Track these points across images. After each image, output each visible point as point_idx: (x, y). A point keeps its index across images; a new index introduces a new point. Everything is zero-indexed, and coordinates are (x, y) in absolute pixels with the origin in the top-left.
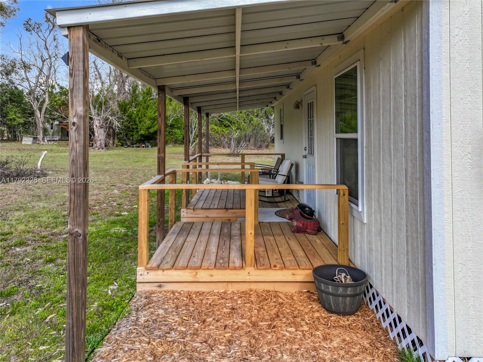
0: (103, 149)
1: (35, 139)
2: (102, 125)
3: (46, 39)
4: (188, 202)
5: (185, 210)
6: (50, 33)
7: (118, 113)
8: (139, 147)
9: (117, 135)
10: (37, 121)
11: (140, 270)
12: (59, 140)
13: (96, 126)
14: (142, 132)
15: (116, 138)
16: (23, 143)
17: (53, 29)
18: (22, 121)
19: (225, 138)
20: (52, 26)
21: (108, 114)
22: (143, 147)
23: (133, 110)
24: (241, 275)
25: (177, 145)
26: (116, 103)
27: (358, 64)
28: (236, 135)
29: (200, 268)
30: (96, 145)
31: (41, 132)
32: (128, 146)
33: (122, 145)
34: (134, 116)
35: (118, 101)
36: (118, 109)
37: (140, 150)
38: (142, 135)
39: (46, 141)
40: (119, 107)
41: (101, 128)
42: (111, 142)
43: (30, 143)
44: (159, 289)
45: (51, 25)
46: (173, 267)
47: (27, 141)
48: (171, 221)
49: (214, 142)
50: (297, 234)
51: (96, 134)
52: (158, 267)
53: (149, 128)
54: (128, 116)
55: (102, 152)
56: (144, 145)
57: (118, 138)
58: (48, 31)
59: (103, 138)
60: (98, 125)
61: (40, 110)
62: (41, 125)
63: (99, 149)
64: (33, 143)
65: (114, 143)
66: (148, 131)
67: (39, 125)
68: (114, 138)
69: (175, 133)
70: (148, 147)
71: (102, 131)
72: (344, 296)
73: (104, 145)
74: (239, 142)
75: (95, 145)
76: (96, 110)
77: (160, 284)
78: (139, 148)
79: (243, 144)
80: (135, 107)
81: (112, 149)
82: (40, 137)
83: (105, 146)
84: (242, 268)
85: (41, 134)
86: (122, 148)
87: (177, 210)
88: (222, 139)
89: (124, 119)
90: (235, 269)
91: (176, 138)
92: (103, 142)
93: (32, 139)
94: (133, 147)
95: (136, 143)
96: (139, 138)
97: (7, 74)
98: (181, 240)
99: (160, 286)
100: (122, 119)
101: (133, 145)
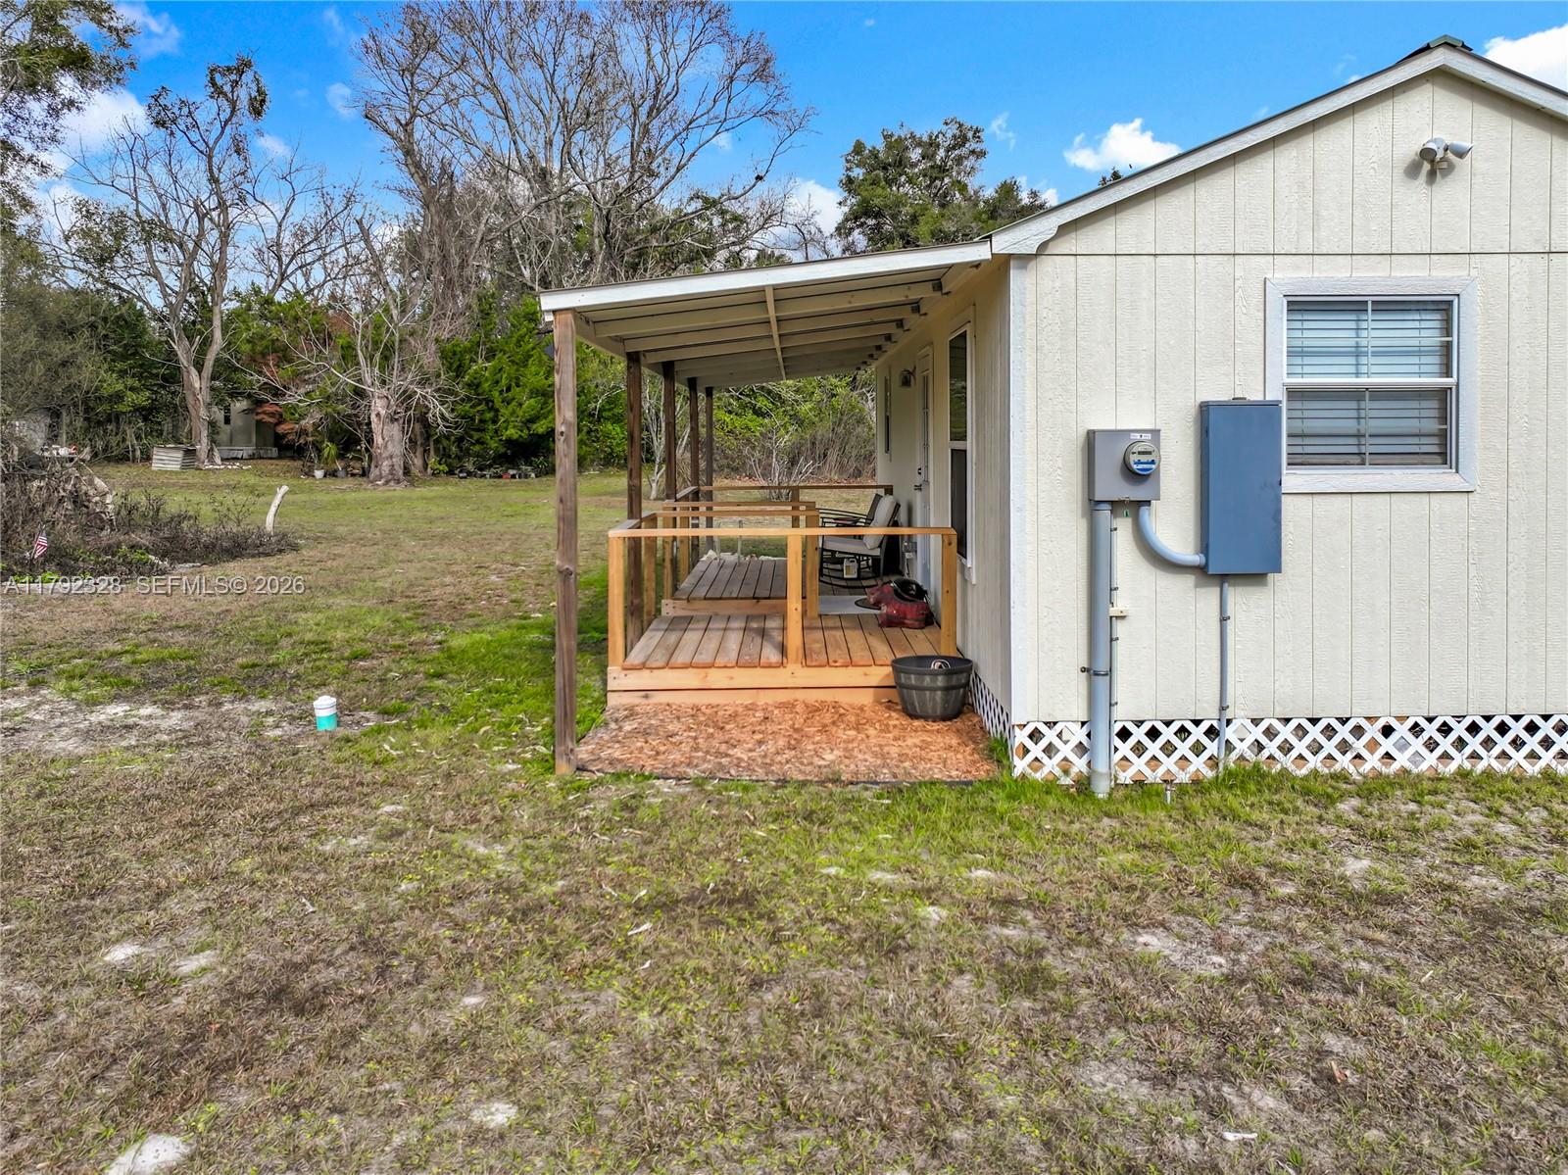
0: (398, 482)
1: (190, 453)
2: (396, 413)
3: (212, 150)
4: (675, 588)
5: (670, 601)
6: (222, 132)
7: (439, 376)
8: (500, 477)
9: (437, 441)
10: (190, 400)
11: (613, 670)
12: (252, 457)
13: (378, 415)
14: (512, 433)
15: (432, 452)
16: (156, 466)
17: (230, 119)
18: (143, 398)
19: (753, 448)
20: (228, 110)
21: (408, 381)
22: (513, 476)
23: (480, 366)
24: (780, 677)
25: (612, 470)
26: (433, 347)
27: (968, 328)
28: (785, 440)
29: (711, 666)
30: (377, 472)
31: (205, 433)
32: (469, 474)
33: (451, 473)
34: (486, 386)
35: (437, 340)
36: (438, 362)
37: (505, 485)
38: (509, 442)
39: (218, 460)
40: (442, 358)
41: (393, 420)
42: (418, 462)
43: (176, 467)
44: (644, 701)
45: (226, 106)
46: (668, 665)
47: (167, 460)
48: (649, 613)
49: (725, 462)
50: (886, 630)
51: (378, 440)
52: (643, 666)
53: (532, 420)
54: (469, 385)
55: (399, 491)
56: (512, 472)
57: (437, 451)
58: (217, 122)
59: (397, 452)
60: (383, 412)
61: (199, 366)
62: (203, 412)
63: (387, 482)
64: (185, 467)
65: (425, 466)
66: (529, 429)
67: (197, 412)
68: (426, 451)
69: (607, 436)
70: (527, 476)
71: (395, 430)
72: (933, 690)
73: (401, 472)
74: (793, 462)
75: (374, 472)
76: (376, 370)
77: (646, 692)
78: (502, 481)
79: (806, 466)
80: (487, 359)
81: (424, 483)
82: (202, 447)
83: (405, 474)
84: (782, 665)
85: (205, 440)
86: (453, 480)
87: (659, 598)
88: (746, 451)
89: (457, 395)
90: (770, 666)
91: (608, 450)
92: (398, 462)
93: (180, 455)
94: (484, 476)
95: (490, 466)
96: (502, 450)
97: (101, 261)
98: (673, 637)
99: (646, 697)
100: (451, 392)
101: (481, 469)
